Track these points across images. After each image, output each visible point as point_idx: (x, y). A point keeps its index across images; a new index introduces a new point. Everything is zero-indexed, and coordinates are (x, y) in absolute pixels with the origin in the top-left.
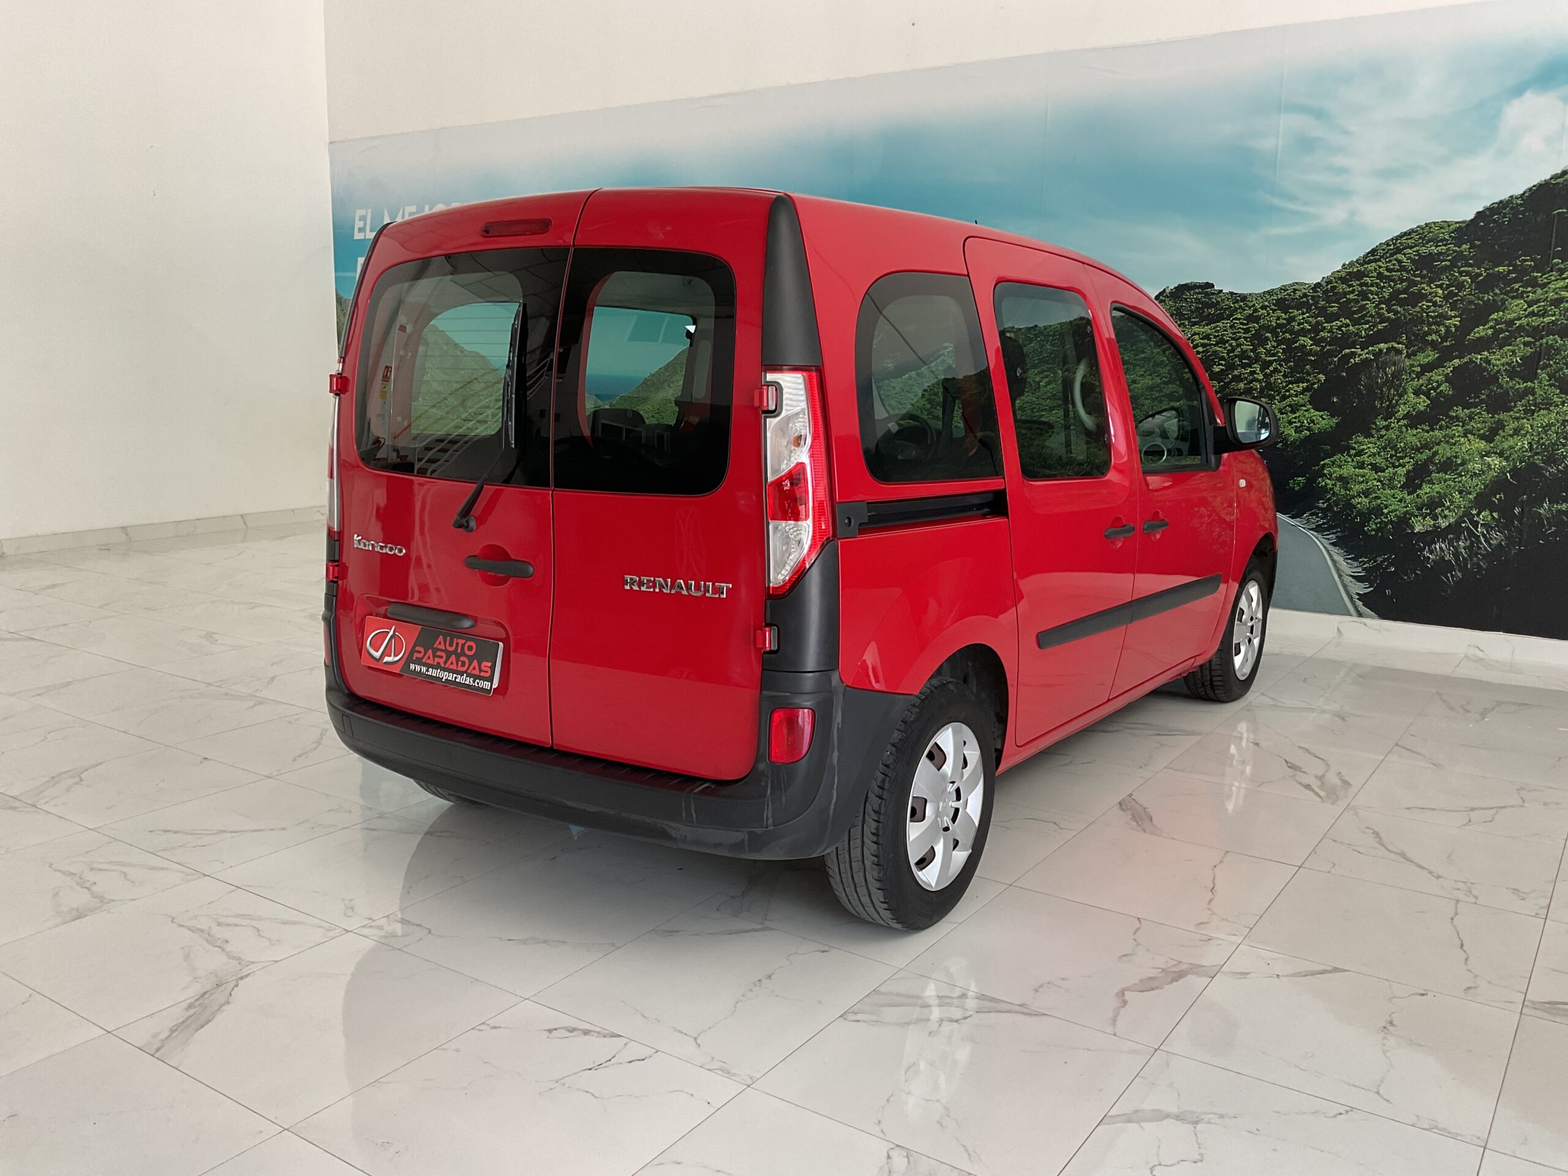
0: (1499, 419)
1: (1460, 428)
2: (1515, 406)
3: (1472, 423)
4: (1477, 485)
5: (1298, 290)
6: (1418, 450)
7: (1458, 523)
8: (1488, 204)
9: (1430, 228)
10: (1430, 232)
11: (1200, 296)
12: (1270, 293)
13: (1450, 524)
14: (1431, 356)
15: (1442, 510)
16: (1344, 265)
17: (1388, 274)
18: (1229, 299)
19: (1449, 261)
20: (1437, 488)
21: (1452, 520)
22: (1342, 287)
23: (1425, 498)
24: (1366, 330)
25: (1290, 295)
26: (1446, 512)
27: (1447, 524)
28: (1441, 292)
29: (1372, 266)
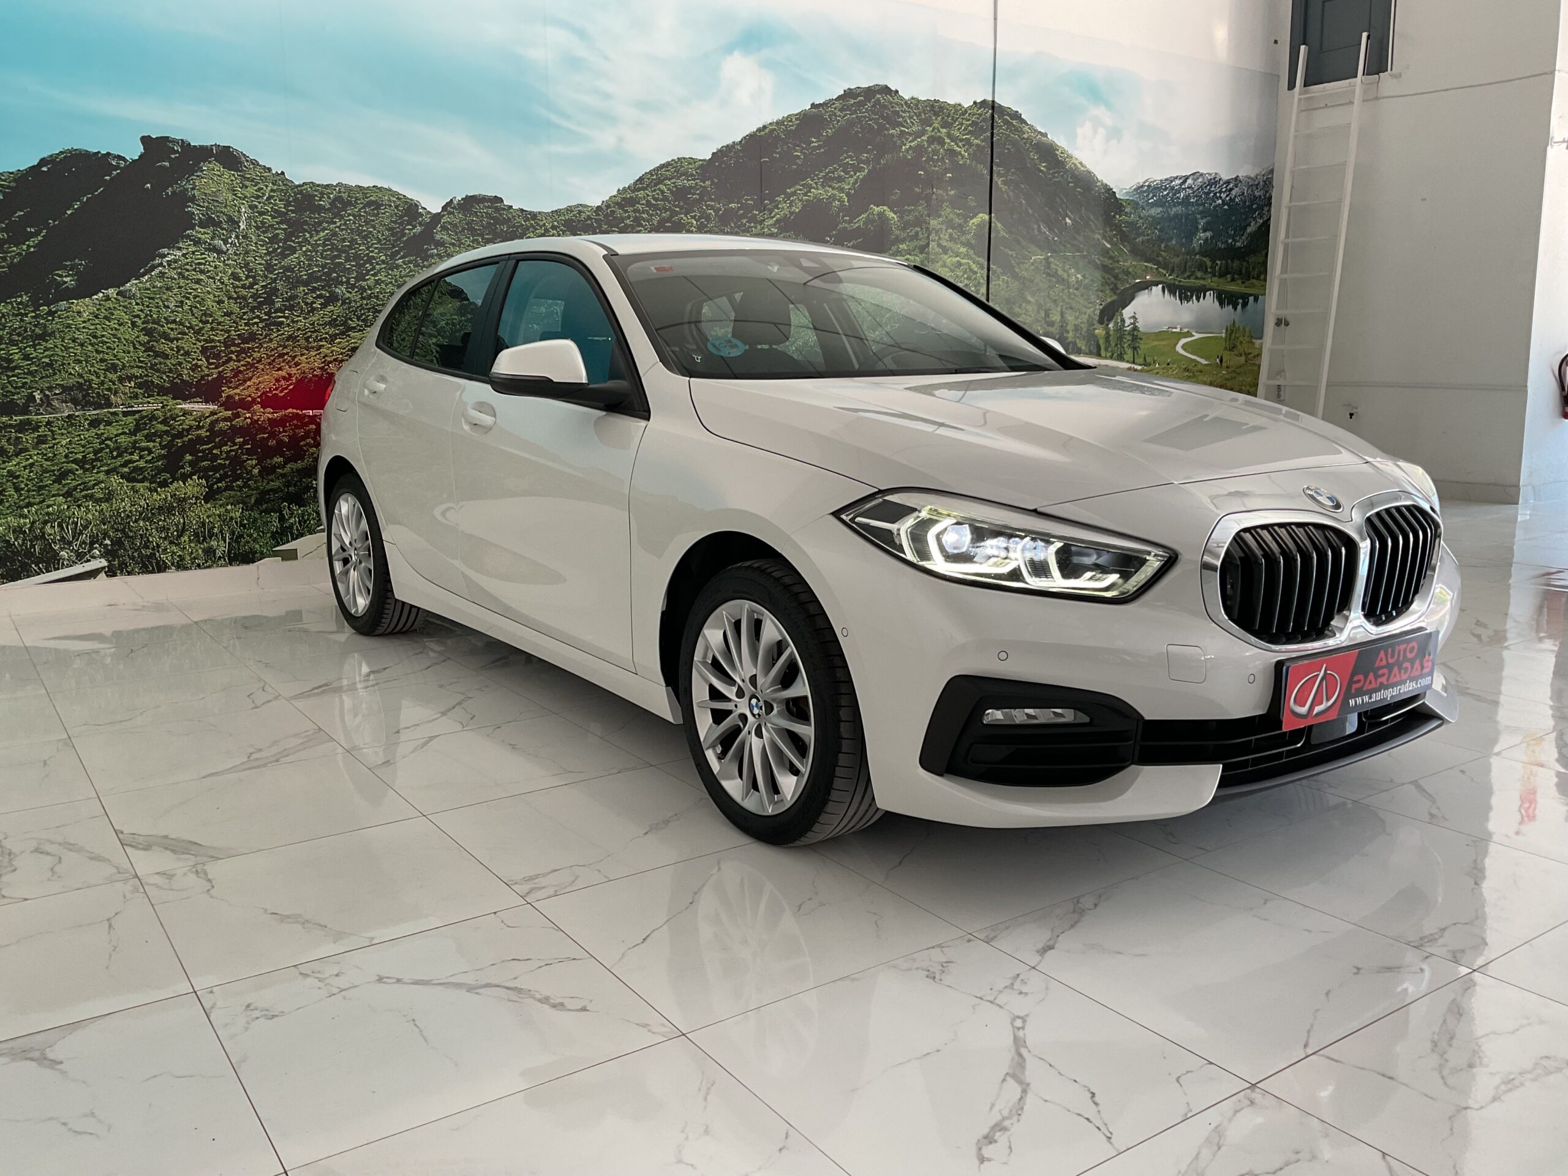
5: (583, 212)
8: (720, 147)
9: (682, 162)
10: (682, 167)
11: (490, 211)
12: (557, 212)
16: (619, 190)
17: (654, 202)
18: (519, 216)
19: (698, 194)
22: (619, 212)
25: (576, 217)
28: (695, 222)
29: (641, 194)
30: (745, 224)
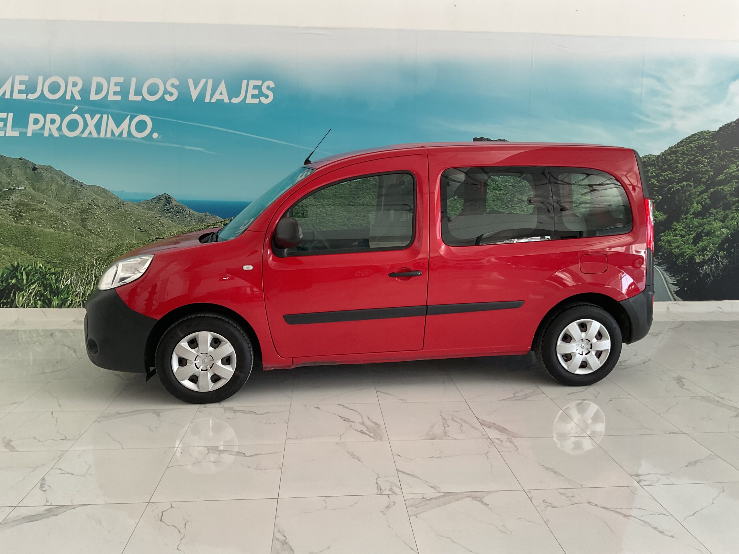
0: (727, 214)
1: (713, 218)
2: (732, 208)
3: (717, 216)
4: (719, 241)
5: (651, 158)
6: (698, 227)
7: (712, 257)
8: (724, 125)
9: (703, 133)
10: (703, 135)
13: (709, 258)
14: (702, 188)
15: (706, 252)
16: (669, 147)
17: (686, 152)
19: (709, 147)
20: (705, 243)
21: (710, 256)
22: (668, 157)
23: (700, 247)
24: (678, 176)
25: (647, 160)
26: (708, 253)
27: (708, 258)
28: (706, 160)
29: (680, 149)
30: (733, 160)
